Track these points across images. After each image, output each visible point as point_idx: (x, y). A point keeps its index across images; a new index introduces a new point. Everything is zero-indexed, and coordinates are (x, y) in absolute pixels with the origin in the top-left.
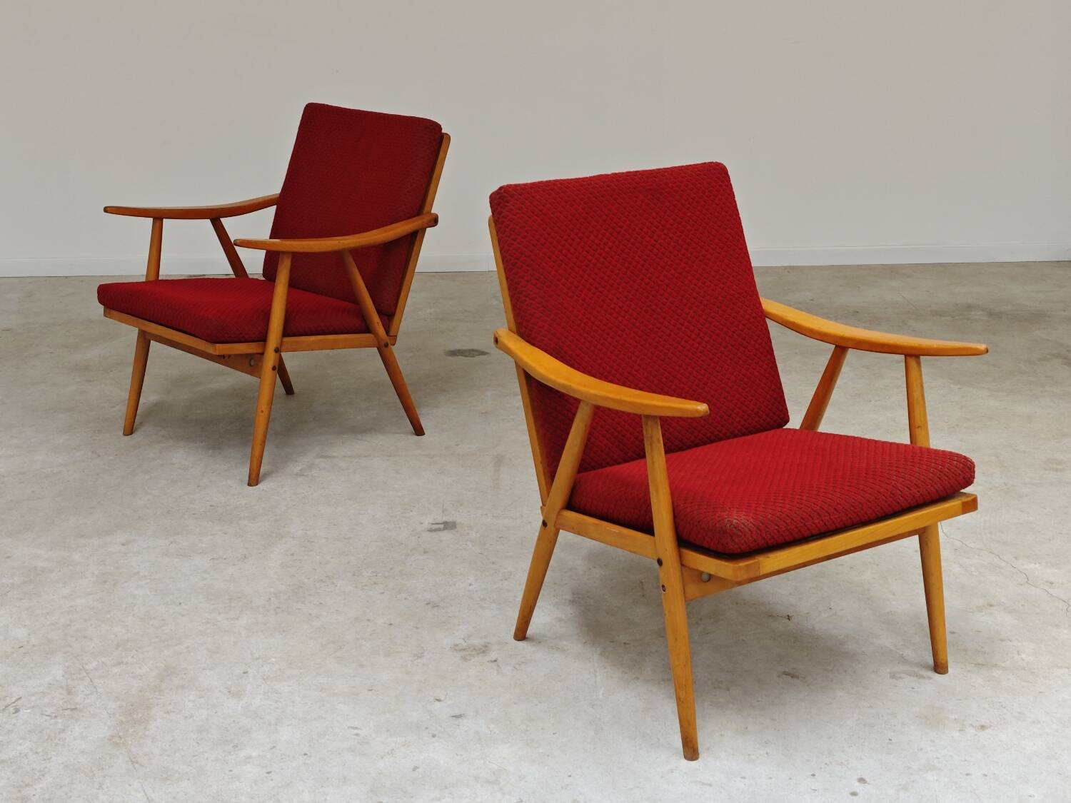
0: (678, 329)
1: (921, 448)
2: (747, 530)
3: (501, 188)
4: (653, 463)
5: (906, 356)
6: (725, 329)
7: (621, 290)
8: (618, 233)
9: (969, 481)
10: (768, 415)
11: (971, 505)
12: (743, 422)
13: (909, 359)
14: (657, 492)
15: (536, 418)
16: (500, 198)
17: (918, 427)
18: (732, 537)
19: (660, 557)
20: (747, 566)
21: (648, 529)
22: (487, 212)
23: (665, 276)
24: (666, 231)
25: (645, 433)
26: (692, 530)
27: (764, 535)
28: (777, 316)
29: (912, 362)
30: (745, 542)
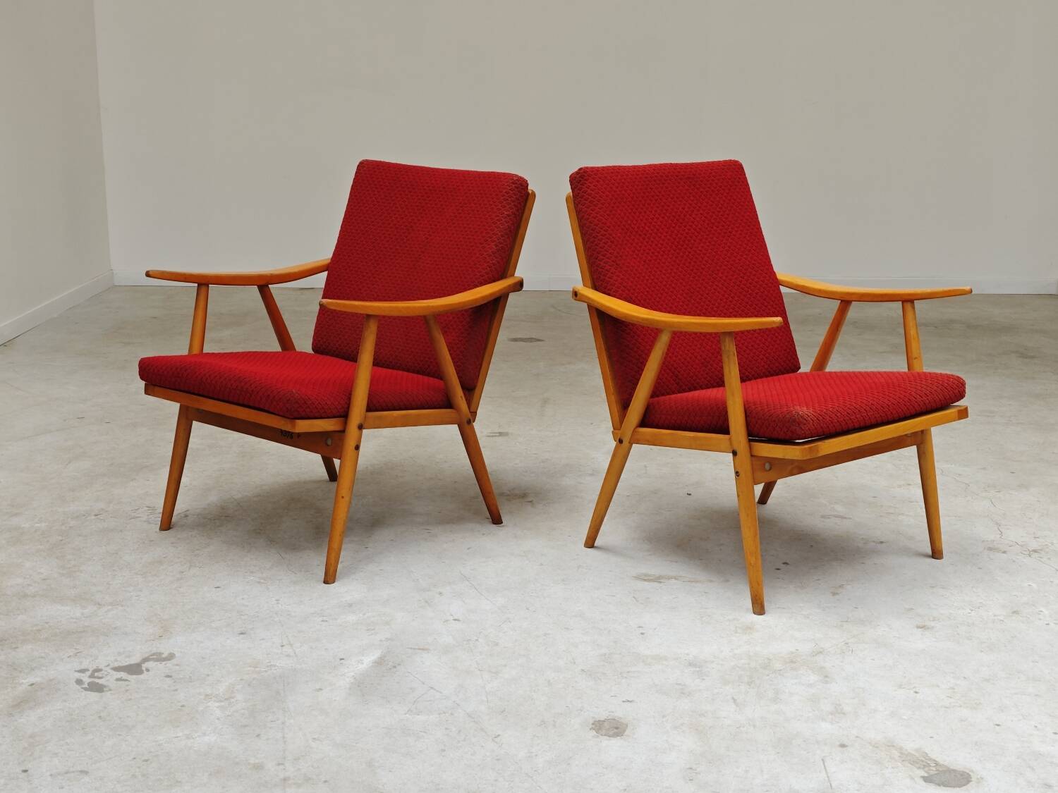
0: (714, 289)
1: (918, 373)
2: (809, 419)
3: (580, 169)
4: (730, 373)
5: (904, 302)
6: (750, 292)
7: (671, 256)
8: (666, 210)
9: (961, 395)
10: (784, 362)
11: (963, 414)
12: (766, 367)
13: (905, 304)
14: (733, 395)
15: (610, 357)
16: (580, 177)
17: (916, 358)
18: (799, 424)
19: (735, 449)
20: (810, 448)
21: (725, 430)
22: (567, 189)
23: (702, 247)
24: (701, 212)
25: (723, 348)
26: (763, 424)
27: (822, 425)
28: (788, 282)
29: (908, 306)
30: (809, 429)
